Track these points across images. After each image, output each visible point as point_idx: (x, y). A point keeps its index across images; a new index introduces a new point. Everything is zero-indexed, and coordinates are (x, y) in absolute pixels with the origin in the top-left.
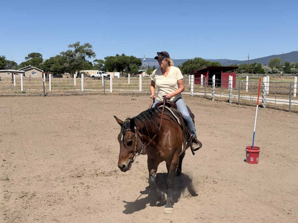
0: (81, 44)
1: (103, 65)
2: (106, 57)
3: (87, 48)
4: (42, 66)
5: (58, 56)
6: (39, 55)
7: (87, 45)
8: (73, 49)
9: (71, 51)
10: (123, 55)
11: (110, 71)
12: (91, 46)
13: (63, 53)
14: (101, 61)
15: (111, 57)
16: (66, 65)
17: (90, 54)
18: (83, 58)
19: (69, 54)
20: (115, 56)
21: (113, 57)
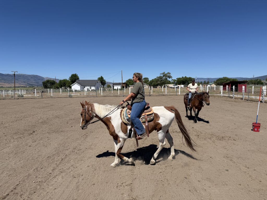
0: (166, 73)
1: (176, 82)
2: (177, 78)
3: (168, 74)
4: (148, 83)
5: (155, 79)
6: (147, 78)
7: (169, 73)
8: (162, 75)
9: (161, 76)
10: (185, 77)
11: (179, 84)
12: (170, 74)
13: (157, 77)
14: (175, 80)
15: (179, 78)
16: (159, 82)
17: (170, 77)
18: (167, 79)
19: (160, 78)
20: (181, 77)
21: (181, 78)
